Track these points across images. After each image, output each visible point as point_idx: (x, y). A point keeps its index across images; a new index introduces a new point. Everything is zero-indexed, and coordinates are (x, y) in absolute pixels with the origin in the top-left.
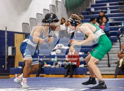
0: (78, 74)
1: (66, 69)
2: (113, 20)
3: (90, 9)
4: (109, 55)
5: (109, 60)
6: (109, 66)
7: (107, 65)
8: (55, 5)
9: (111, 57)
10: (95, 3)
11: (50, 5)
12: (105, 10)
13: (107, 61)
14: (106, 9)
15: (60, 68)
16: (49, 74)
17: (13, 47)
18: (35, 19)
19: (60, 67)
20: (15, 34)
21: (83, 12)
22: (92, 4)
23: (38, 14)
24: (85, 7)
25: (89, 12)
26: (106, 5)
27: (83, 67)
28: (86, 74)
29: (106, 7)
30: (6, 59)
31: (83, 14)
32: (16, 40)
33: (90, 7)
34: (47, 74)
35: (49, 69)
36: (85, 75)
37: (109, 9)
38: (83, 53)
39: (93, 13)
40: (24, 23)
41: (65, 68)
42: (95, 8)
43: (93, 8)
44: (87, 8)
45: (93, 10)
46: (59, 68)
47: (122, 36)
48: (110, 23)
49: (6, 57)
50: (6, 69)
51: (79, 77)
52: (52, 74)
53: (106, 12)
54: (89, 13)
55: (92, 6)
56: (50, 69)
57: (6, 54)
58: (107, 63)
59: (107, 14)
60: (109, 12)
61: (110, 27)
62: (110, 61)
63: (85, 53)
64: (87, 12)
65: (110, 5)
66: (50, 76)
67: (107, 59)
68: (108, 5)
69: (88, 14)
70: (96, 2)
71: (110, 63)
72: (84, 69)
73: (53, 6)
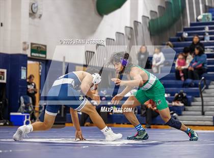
0: (161, 125)
1: (144, 116)
2: (212, 50)
3: (182, 34)
4: (204, 98)
5: (203, 105)
6: (203, 114)
7: (200, 113)
8: (133, 27)
9: (207, 102)
10: (189, 26)
11: (126, 27)
12: (202, 36)
13: (201, 107)
14: (204, 34)
16: (120, 124)
21: (172, 37)
22: (186, 27)
23: (108, 39)
24: (175, 32)
25: (180, 38)
26: (203, 29)
29: (204, 31)
31: (172, 40)
33: (181, 32)
34: (117, 124)
35: (120, 116)
37: (207, 34)
38: (169, 95)
39: (186, 40)
40: (87, 51)
41: (142, 116)
42: (188, 33)
43: (186, 32)
44: (178, 32)
45: (185, 35)
48: (207, 55)
50: (62, 115)
51: (160, 128)
52: (124, 124)
53: (203, 39)
54: (181, 40)
55: (186, 30)
56: (122, 117)
58: (201, 109)
59: (205, 41)
60: (207, 39)
61: (208, 59)
62: (205, 107)
63: (171, 96)
64: (177, 38)
65: (210, 28)
66: (122, 126)
67: (200, 103)
68: (207, 29)
69: (179, 40)
70: (191, 25)
71: (204, 110)
73: (131, 28)
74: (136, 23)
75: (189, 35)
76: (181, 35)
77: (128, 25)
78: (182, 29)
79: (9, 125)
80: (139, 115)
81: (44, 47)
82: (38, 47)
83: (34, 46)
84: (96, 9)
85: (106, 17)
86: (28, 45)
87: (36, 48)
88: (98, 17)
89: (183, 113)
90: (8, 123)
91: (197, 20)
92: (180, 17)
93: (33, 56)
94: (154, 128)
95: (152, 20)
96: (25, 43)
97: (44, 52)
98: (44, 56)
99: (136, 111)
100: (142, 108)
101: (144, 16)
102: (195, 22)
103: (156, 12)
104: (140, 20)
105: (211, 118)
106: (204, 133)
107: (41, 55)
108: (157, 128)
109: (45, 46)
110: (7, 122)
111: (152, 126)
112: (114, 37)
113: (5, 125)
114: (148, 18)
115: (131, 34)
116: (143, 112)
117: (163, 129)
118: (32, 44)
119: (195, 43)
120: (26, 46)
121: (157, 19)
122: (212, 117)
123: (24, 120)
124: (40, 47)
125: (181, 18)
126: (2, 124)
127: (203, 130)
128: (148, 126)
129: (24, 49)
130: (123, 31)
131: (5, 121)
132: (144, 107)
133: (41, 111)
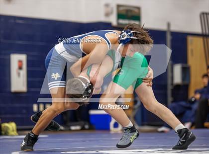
17: (185, 66)
20: (190, 39)
30: (169, 92)
32: (192, 51)
40: (203, 13)
49: (170, 88)
57: (169, 82)
79: (89, 129)
81: (136, 10)
82: (127, 11)
83: (121, 9)
86: (112, 8)
87: (124, 13)
90: (87, 127)
93: (121, 24)
96: (107, 5)
97: (137, 18)
98: (137, 23)
107: (132, 22)
109: (139, 8)
110: (85, 124)
113: (83, 129)
118: (118, 6)
120: (109, 9)
123: (111, 121)
124: (131, 11)
126: (78, 128)
129: (107, 15)
131: (82, 123)
133: (136, 106)
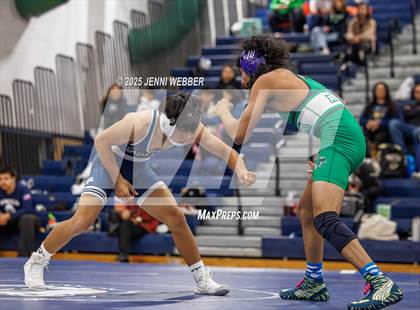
0: (152, 254)
4: (243, 199)
6: (241, 232)
7: (234, 230)
8: (93, 43)
10: (212, 44)
11: (79, 44)
15: (98, 233)
16: (62, 251)
18: (30, 84)
19: (95, 229)
21: (177, 68)
23: (38, 68)
25: (194, 69)
27: (164, 234)
28: (173, 255)
33: (197, 57)
36: (168, 255)
41: (110, 235)
43: (206, 58)
44: (191, 57)
46: (92, 233)
47: (284, 145)
51: (149, 262)
52: (70, 252)
64: (187, 69)
66: (66, 257)
71: (244, 224)
72: (167, 239)
73: (89, 47)
74: (100, 36)
75: (214, 63)
76: (196, 63)
77: (84, 40)
78: (199, 52)
80: (104, 234)
84: (14, 5)
85: (35, 22)
88: (17, 21)
89: (199, 229)
91: (231, 33)
92: (194, 25)
94: (135, 261)
95: (135, 31)
99: (98, 226)
100: (110, 219)
101: (117, 22)
102: (227, 36)
103: (143, 14)
104: (109, 29)
105: (257, 242)
106: (241, 274)
108: (141, 261)
111: (131, 258)
112: (51, 64)
114: (126, 25)
115: (90, 60)
116: (113, 227)
117: (154, 264)
119: (226, 82)
121: (146, 28)
122: (259, 239)
125: (198, 27)
127: (239, 266)
128: (123, 258)
130: (71, 52)
132: (114, 216)
